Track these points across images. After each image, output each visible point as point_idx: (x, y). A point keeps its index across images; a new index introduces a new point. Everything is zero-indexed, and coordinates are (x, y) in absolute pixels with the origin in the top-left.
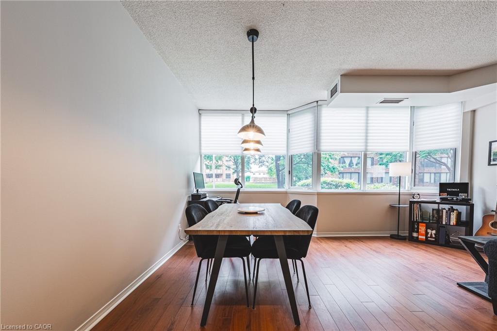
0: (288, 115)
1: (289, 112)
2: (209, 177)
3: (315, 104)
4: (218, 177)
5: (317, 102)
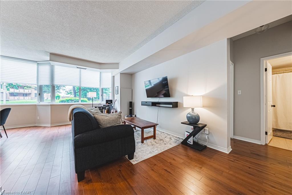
0: (38, 64)
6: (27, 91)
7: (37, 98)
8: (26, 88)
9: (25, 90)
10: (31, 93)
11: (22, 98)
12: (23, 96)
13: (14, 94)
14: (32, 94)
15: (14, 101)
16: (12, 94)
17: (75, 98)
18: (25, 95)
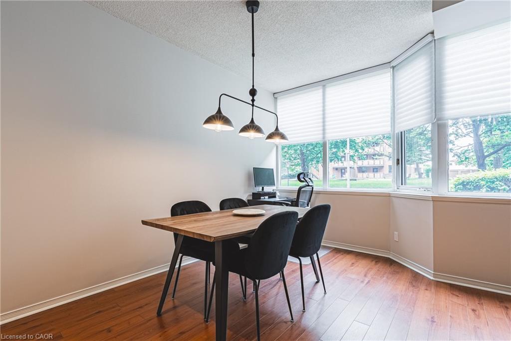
0: (393, 67)
1: (393, 64)
2: (363, 172)
3: (429, 38)
4: (377, 172)
5: (432, 33)
6: (377, 163)
7: (392, 174)
8: (377, 157)
9: (376, 161)
10: (383, 166)
11: (371, 175)
12: (373, 172)
13: (363, 168)
14: (384, 168)
15: (362, 181)
16: (361, 170)
17: (481, 174)
18: (375, 170)
